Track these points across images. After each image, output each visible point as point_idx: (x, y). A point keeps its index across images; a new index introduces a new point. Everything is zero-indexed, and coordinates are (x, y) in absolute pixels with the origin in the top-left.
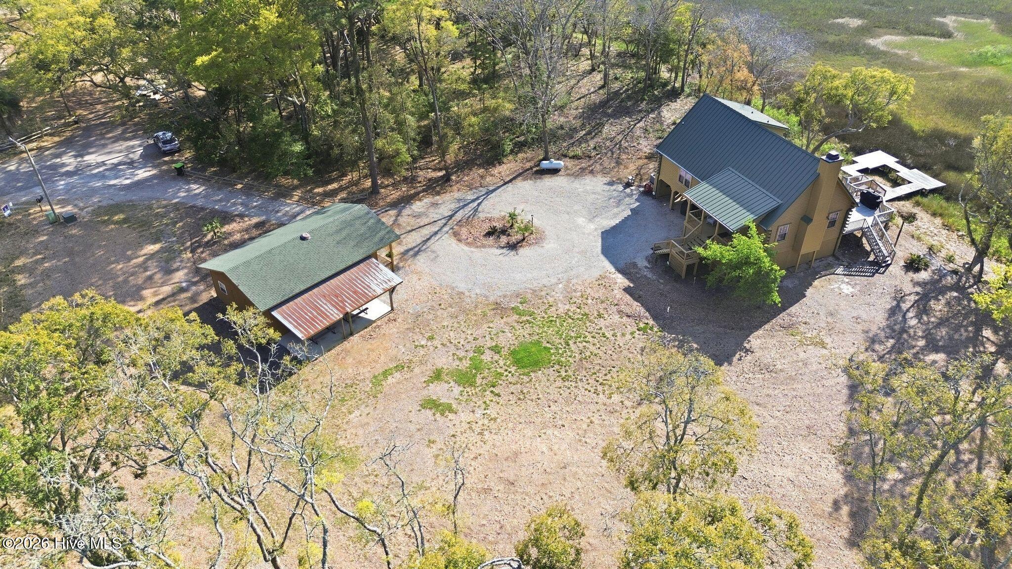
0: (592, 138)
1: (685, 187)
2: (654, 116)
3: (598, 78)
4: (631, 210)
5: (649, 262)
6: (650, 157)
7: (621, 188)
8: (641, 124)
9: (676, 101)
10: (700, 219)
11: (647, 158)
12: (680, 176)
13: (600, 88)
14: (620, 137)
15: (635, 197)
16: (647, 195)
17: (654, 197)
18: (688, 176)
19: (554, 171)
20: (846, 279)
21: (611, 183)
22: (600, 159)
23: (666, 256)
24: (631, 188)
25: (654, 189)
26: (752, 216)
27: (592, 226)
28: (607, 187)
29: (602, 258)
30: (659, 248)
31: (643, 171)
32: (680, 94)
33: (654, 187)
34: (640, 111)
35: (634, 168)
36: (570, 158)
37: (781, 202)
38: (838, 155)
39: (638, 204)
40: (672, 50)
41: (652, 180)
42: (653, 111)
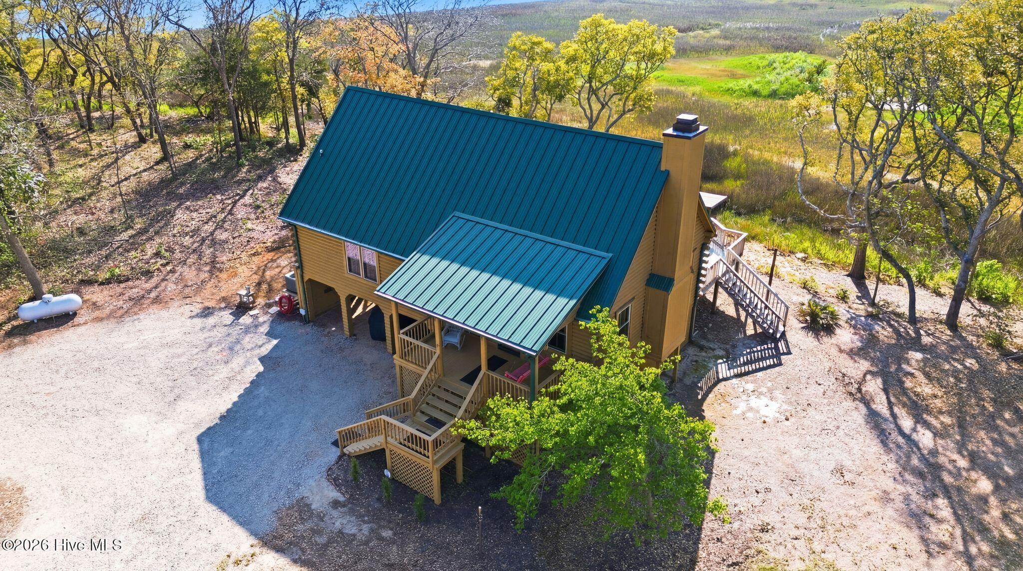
0: (151, 239)
1: (370, 282)
2: (265, 185)
3: (153, 151)
4: (262, 360)
5: (335, 482)
6: (278, 247)
7: (226, 317)
8: (247, 199)
9: (295, 160)
10: (434, 346)
11: (270, 250)
12: (349, 259)
13: (157, 163)
14: (209, 227)
15: (265, 329)
16: (289, 320)
17: (305, 320)
18: (369, 255)
19: (63, 319)
20: (747, 384)
21: (207, 312)
22: (173, 271)
23: (377, 457)
24: (252, 313)
25: (302, 303)
26: (562, 301)
27: (169, 429)
28: (198, 322)
29: (211, 514)
30: (352, 436)
31: (268, 274)
32: (301, 149)
33: (299, 298)
34: (239, 183)
35: (248, 273)
36: (102, 284)
37: (610, 255)
38: (695, 121)
39: (275, 342)
40: (266, 84)
41: (289, 284)
42: (260, 178)
